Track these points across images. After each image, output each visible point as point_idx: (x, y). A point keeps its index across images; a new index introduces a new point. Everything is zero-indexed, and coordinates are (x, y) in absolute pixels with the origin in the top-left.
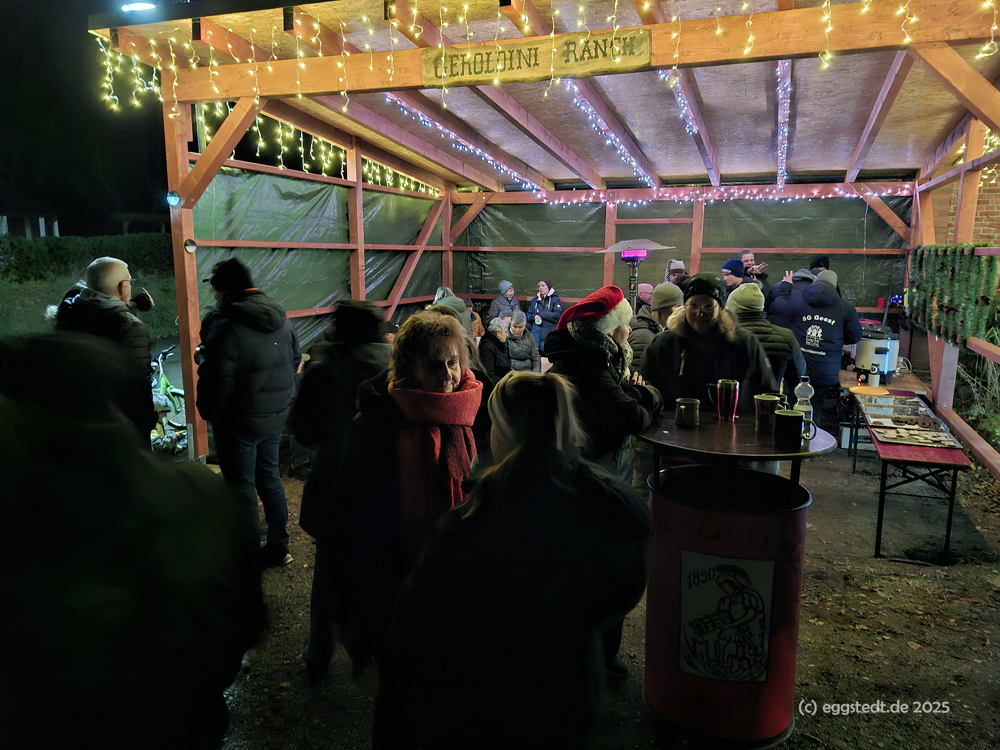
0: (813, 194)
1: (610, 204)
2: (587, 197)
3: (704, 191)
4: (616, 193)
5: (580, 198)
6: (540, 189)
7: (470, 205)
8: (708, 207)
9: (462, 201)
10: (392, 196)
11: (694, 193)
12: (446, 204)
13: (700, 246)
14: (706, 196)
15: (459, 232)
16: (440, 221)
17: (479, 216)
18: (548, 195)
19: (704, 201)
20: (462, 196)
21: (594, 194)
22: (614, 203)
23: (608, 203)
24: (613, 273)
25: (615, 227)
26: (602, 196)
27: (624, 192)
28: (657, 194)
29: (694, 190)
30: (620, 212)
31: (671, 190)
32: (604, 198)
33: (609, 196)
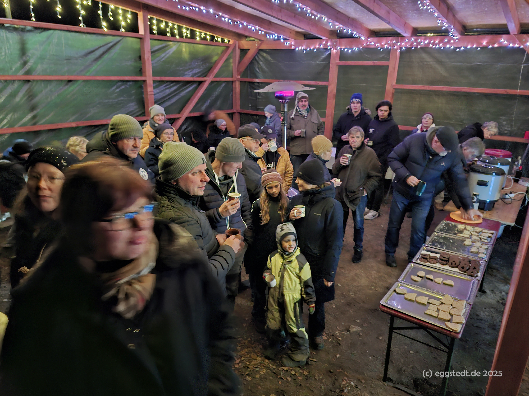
0: (482, 44)
2: (320, 45)
3: (399, 41)
4: (338, 42)
5: (316, 46)
6: (288, 38)
7: (249, 50)
8: (401, 53)
9: (246, 47)
10: (184, 44)
11: (392, 42)
12: (234, 49)
13: (394, 83)
14: (400, 45)
15: (243, 69)
16: (231, 60)
17: (255, 57)
18: (295, 43)
19: (399, 48)
20: (245, 44)
21: (324, 42)
22: (336, 49)
23: (332, 49)
24: (334, 101)
25: (338, 67)
26: (329, 44)
27: (344, 41)
28: (366, 43)
29: (391, 40)
30: (342, 56)
31: (376, 39)
32: (330, 46)
33: (333, 44)
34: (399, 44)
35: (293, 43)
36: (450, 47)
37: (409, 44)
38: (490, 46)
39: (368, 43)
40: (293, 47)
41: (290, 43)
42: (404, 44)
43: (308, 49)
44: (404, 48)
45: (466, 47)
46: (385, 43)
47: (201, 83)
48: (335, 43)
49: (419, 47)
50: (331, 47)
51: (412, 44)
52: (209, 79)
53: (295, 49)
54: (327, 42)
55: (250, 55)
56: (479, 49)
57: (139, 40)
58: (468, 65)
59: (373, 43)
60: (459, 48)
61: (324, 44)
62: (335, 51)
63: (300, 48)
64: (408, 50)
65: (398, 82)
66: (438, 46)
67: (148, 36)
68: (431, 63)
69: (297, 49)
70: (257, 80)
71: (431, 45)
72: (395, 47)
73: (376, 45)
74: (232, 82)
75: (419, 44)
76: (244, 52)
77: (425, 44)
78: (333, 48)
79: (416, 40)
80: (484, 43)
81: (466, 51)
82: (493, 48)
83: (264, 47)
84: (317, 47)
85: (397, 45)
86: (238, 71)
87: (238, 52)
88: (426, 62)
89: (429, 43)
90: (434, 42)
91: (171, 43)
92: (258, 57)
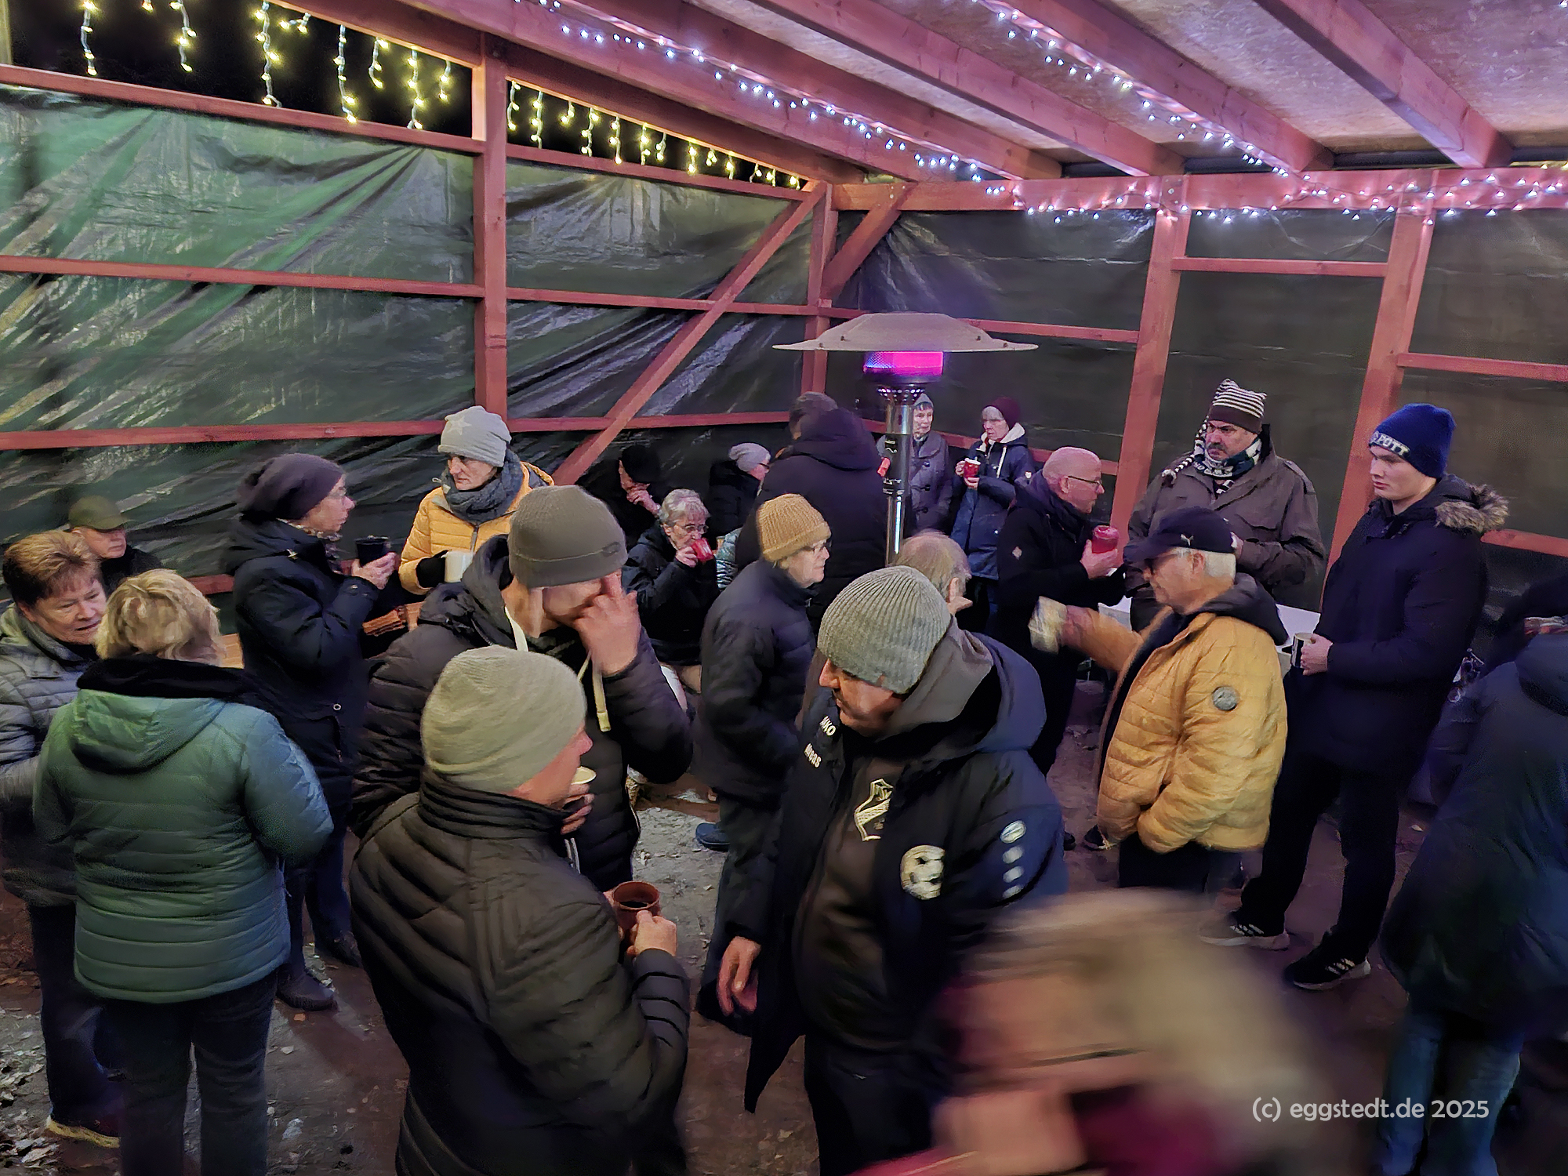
1: (1166, 215)
2: (1114, 196)
3: (1434, 184)
4: (1185, 185)
5: (1098, 200)
6: (1001, 173)
7: (866, 212)
8: (1440, 230)
9: (856, 204)
10: (638, 184)
11: (1399, 190)
12: (817, 212)
13: (1403, 345)
14: (1435, 201)
15: (842, 276)
16: (807, 248)
17: (884, 239)
18: (1026, 189)
19: (1429, 213)
20: (855, 193)
21: (1132, 188)
22: (1174, 213)
23: (1160, 212)
24: (1157, 401)
25: (1178, 276)
26: (1149, 193)
27: (1208, 183)
28: (1294, 190)
29: (1399, 182)
30: (1198, 237)
31: (1334, 177)
32: (1153, 200)
33: (1165, 193)
34: (1430, 195)
35: (1017, 191)
37: (1476, 196)
39: (1303, 192)
40: (1017, 205)
41: (1011, 191)
42: (1455, 198)
43: (1071, 213)
44: (1451, 212)
46: (1370, 193)
47: (692, 315)
48: (1171, 192)
49: (1519, 207)
50: (1158, 205)
51: (1487, 199)
52: (717, 306)
53: (1021, 213)
54: (1142, 187)
55: (867, 232)
57: (469, 160)
59: (1322, 189)
61: (1131, 193)
62: (1170, 218)
63: (1042, 208)
64: (1470, 218)
65: (1419, 342)
67: (502, 148)
69: (1031, 211)
72: (1415, 208)
73: (1336, 200)
75: (1519, 195)
76: (850, 218)
77: (1548, 198)
78: (1163, 207)
79: (1506, 181)
83: (915, 203)
84: (1105, 202)
85: (1421, 200)
86: (824, 284)
87: (830, 219)
89: (1564, 194)
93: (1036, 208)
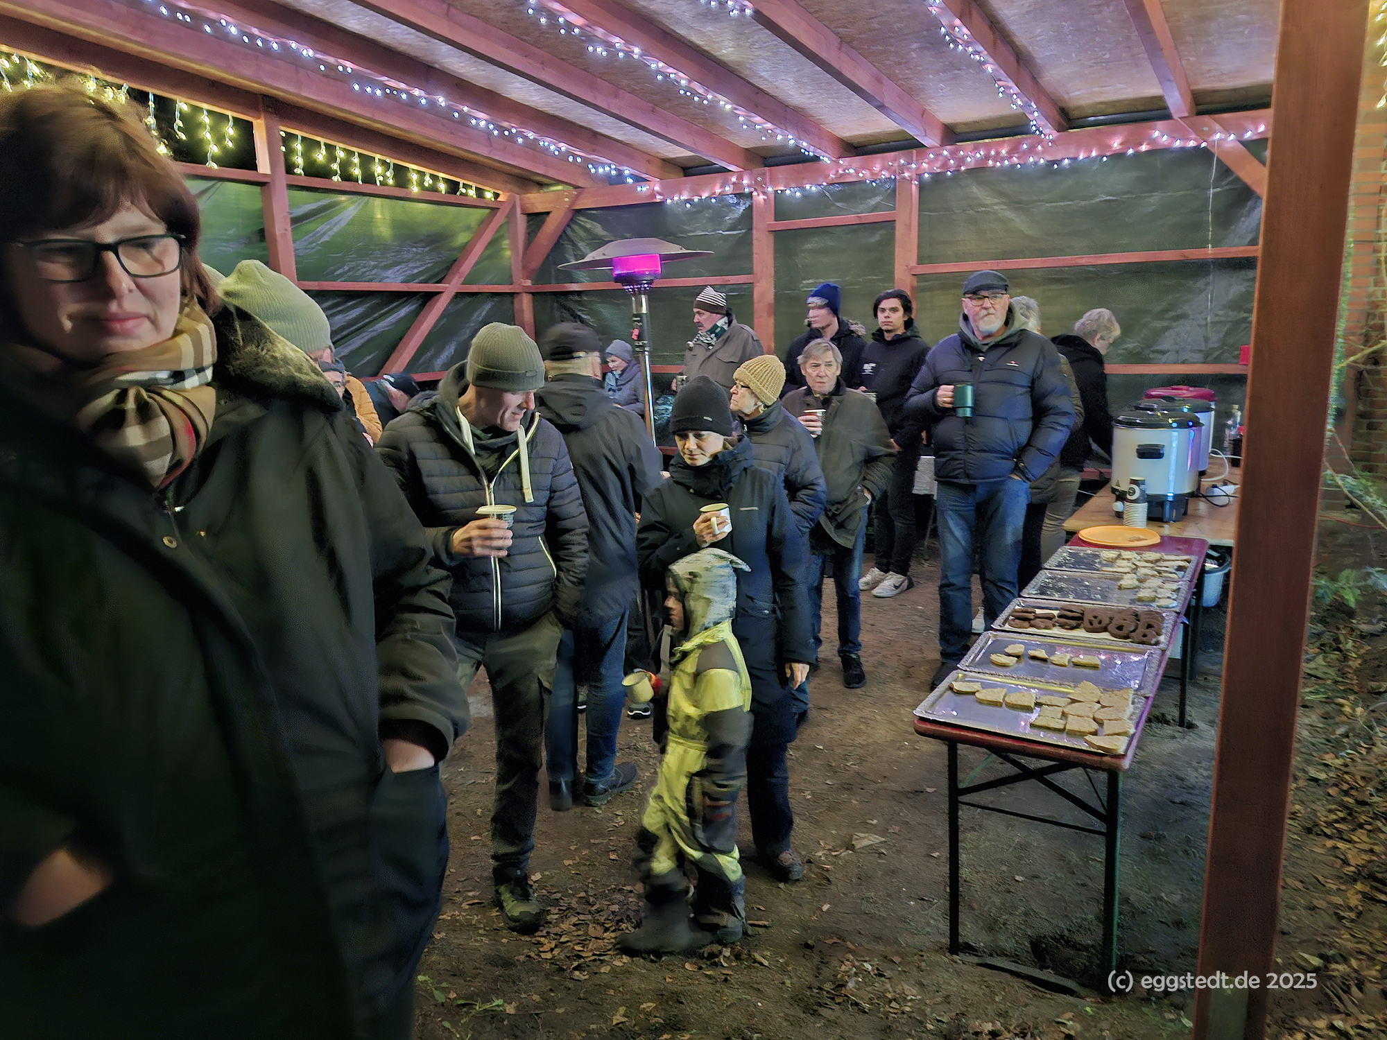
0: (1111, 147)
1: (758, 195)
2: (723, 186)
3: (914, 159)
4: (768, 174)
5: (713, 189)
6: (644, 176)
7: (548, 213)
8: (922, 187)
9: (540, 208)
10: (378, 201)
11: (896, 164)
12: (511, 216)
13: (913, 261)
14: (917, 169)
15: (536, 263)
16: (506, 243)
17: (564, 232)
18: (663, 187)
19: (914, 177)
20: (537, 200)
21: (734, 179)
22: (764, 193)
23: (755, 194)
24: (771, 321)
25: (771, 238)
26: (745, 182)
27: (781, 172)
28: (834, 172)
29: (895, 160)
30: (781, 208)
31: (857, 160)
32: (749, 186)
33: (756, 181)
34: (913, 166)
35: (657, 188)
36: (1036, 163)
37: (938, 164)
38: (1131, 151)
39: (840, 172)
40: (659, 198)
41: (651, 189)
42: (927, 166)
43: (696, 199)
44: (926, 175)
45: (1074, 159)
46: (879, 168)
47: (428, 297)
48: (759, 179)
49: (963, 168)
50: (752, 189)
51: (945, 165)
52: (450, 288)
53: (662, 203)
54: (740, 178)
55: (551, 226)
56: (1105, 159)
57: (257, 189)
58: (1083, 203)
59: (852, 168)
60: (1058, 162)
61: (734, 184)
62: (762, 197)
63: (676, 198)
64: (937, 178)
65: (921, 260)
66: (1006, 162)
67: (282, 179)
68: (995, 207)
69: (669, 201)
70: (574, 287)
71: (990, 162)
72: (906, 174)
73: (861, 175)
74: (512, 295)
75: (962, 161)
76: (536, 219)
77: (977, 161)
78: (756, 190)
79: (953, 154)
80: (1116, 144)
81: (1076, 168)
82: (1137, 155)
83: (585, 203)
84: (718, 191)
85: (909, 170)
86: (524, 268)
87: (521, 222)
88: (984, 205)
89: (987, 157)
90: (998, 153)
91: (343, 198)
92: (574, 231)
93: (672, 199)
